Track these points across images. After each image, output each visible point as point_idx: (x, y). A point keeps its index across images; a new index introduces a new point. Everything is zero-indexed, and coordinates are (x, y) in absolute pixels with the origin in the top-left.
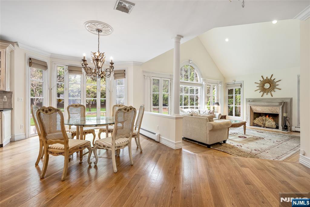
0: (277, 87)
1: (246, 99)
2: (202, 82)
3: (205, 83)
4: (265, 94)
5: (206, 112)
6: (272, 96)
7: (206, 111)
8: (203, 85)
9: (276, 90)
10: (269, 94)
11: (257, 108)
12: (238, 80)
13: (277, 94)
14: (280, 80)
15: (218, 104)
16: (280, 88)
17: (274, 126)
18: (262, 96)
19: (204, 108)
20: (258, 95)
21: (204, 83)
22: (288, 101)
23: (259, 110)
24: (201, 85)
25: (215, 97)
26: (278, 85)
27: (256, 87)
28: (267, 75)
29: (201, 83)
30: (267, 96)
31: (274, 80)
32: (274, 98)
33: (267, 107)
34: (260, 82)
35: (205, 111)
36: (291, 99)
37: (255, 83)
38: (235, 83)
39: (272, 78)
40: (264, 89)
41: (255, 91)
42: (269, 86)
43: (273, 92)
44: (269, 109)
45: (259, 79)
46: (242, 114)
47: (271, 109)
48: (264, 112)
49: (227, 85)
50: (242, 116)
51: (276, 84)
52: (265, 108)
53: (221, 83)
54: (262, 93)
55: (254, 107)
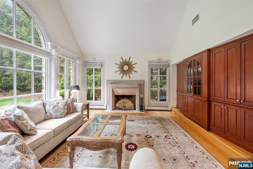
0: (134, 69)
1: (107, 80)
2: (51, 50)
3: (56, 52)
4: (124, 76)
5: (59, 105)
6: (130, 78)
7: (58, 103)
8: (52, 56)
9: (133, 72)
10: (128, 76)
11: (119, 90)
12: (99, 59)
13: (134, 76)
14: (136, 63)
15: (77, 87)
16: (136, 71)
17: (133, 108)
18: (122, 78)
19: (55, 96)
20: (118, 76)
21: (53, 52)
22: (142, 83)
23: (120, 92)
24: (48, 54)
25: (72, 77)
26: (134, 68)
27: (116, 68)
28: (126, 58)
29: (49, 51)
30: (126, 78)
31: (132, 63)
32: (131, 80)
33: (127, 89)
34: (120, 63)
35: (56, 102)
36: (144, 81)
37: (116, 64)
38: (95, 62)
39: (130, 61)
40: (124, 70)
41: (116, 72)
42: (128, 68)
43: (130, 75)
44: (129, 91)
45: (119, 61)
46: (103, 98)
47: (130, 91)
48: (124, 94)
49: (86, 63)
50: (103, 99)
51: (133, 67)
52: (126, 90)
53: (78, 58)
54: (122, 74)
55: (116, 89)
